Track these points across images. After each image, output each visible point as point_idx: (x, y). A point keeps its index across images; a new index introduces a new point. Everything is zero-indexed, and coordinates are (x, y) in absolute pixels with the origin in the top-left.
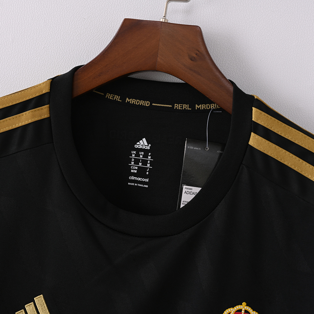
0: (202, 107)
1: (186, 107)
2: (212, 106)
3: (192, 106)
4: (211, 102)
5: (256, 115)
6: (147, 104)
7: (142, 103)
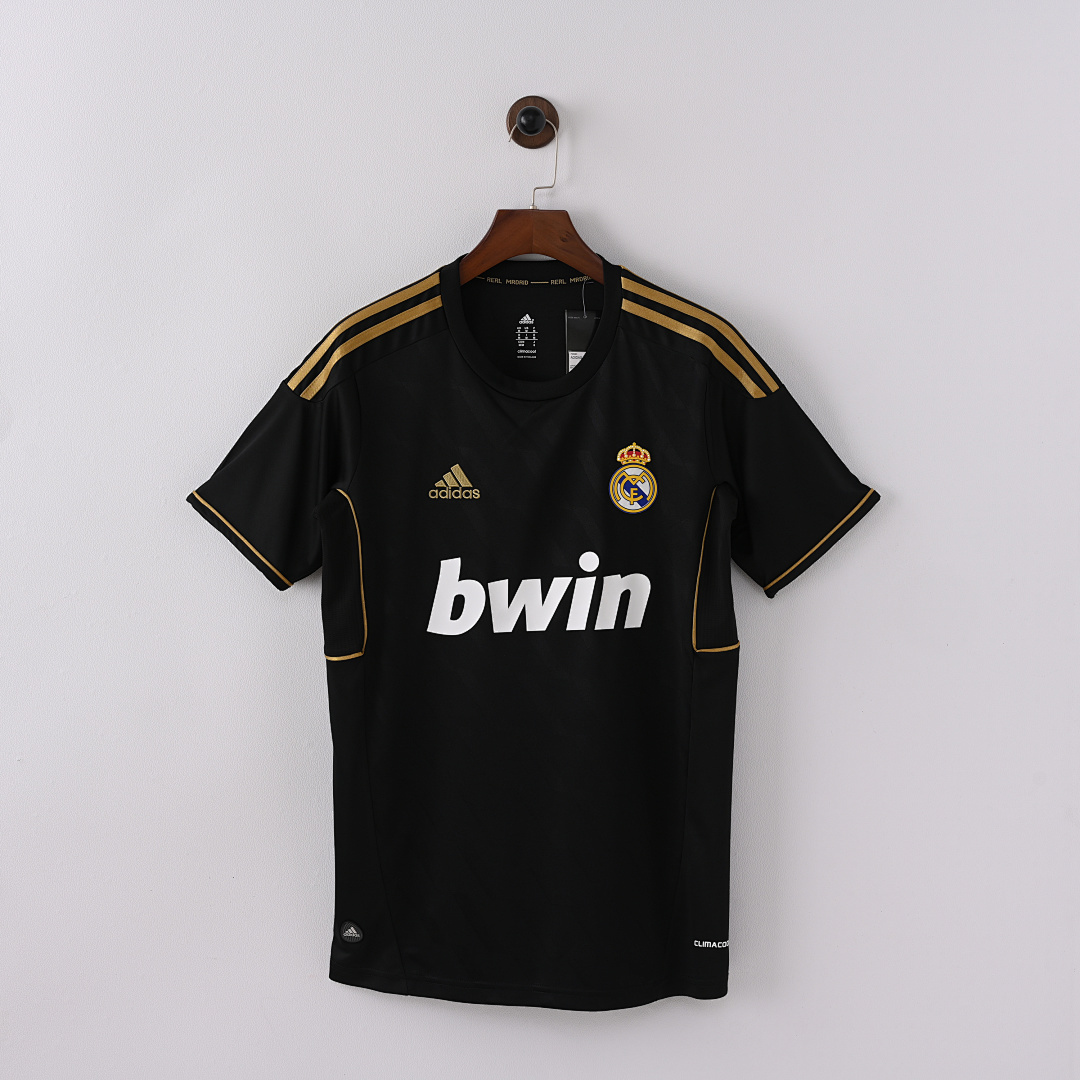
0: (576, 280)
1: (561, 281)
2: (585, 278)
3: (567, 280)
4: (583, 275)
5: (625, 283)
6: (526, 283)
7: (521, 282)
